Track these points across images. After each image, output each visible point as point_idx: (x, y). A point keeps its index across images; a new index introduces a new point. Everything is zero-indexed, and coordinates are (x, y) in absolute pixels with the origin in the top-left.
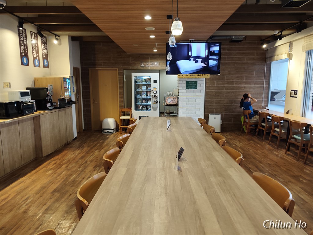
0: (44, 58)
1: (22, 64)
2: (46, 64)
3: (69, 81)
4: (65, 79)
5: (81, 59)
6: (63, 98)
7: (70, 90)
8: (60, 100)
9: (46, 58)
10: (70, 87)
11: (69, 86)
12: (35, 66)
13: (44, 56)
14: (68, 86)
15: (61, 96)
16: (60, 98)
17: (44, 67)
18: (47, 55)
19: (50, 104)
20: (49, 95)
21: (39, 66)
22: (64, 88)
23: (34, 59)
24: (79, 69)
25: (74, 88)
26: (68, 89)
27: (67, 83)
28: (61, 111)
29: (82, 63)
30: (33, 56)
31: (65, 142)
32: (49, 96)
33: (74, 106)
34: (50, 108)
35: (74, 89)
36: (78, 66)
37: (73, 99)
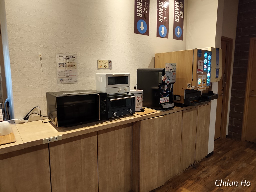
0: (176, 25)
1: (137, 31)
2: (179, 33)
3: (210, 57)
4: (201, 53)
5: (237, 25)
6: (192, 88)
7: (209, 75)
8: (188, 92)
9: (180, 24)
10: (209, 69)
11: (207, 67)
12: (159, 35)
13: (177, 21)
14: (205, 66)
15: (189, 85)
16: (188, 88)
17: (175, 37)
18: (182, 20)
19: (168, 98)
20: (166, 82)
21: (167, 37)
22: (198, 70)
23: (159, 24)
24: (231, 40)
25: (218, 70)
26: (206, 72)
27: (206, 61)
28: (188, 112)
29: (238, 31)
30: (158, 20)
31: (191, 162)
32: (166, 84)
33: (214, 103)
34: (165, 106)
35: (217, 73)
36: (232, 35)
37: (215, 91)
